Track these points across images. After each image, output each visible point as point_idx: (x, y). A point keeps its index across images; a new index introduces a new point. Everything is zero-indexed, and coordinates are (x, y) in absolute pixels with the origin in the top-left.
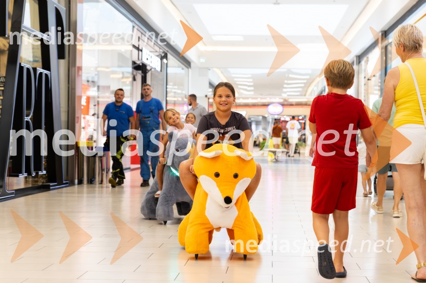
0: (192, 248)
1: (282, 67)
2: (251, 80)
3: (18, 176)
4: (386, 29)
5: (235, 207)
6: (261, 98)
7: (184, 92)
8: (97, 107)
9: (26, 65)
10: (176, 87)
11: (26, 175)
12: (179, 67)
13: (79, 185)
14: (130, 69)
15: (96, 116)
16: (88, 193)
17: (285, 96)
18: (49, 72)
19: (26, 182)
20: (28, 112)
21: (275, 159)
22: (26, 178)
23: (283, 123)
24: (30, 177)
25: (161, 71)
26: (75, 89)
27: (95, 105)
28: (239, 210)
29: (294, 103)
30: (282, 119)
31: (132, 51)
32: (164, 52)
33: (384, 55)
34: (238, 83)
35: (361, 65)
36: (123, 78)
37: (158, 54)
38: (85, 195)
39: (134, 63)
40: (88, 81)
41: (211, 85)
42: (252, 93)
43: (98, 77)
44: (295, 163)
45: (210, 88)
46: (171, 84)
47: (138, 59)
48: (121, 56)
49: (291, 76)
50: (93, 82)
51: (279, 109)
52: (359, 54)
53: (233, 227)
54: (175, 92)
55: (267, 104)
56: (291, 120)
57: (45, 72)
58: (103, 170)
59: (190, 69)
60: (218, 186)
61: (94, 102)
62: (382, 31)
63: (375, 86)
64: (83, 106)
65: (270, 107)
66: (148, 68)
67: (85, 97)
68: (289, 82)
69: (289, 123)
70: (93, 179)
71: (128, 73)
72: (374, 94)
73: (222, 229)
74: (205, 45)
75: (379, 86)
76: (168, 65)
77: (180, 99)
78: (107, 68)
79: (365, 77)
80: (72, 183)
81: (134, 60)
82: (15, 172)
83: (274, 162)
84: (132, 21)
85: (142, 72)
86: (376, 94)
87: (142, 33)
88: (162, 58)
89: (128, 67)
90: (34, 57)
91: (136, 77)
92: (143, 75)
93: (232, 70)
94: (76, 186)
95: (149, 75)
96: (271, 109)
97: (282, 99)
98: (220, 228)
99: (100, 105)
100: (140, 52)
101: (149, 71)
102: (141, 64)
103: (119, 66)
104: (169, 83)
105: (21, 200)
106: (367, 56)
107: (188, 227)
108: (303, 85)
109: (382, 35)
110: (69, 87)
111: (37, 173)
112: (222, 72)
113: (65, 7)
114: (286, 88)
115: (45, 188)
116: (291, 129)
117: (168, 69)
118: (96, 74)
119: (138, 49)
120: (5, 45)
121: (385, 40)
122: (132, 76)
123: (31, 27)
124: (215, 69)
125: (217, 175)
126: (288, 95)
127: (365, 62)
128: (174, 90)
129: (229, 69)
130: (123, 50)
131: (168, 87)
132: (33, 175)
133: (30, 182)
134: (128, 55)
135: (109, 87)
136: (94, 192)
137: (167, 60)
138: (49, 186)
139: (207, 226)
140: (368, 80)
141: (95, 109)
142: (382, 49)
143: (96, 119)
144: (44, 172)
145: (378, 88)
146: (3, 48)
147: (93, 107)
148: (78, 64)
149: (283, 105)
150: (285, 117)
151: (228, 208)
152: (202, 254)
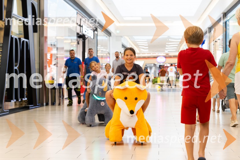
0: (113, 139)
1: (162, 35)
2: (147, 43)
3: (10, 101)
4: (226, 12)
5: (136, 116)
6: (153, 53)
7: (107, 50)
8: (56, 60)
9: (14, 36)
10: (103, 48)
11: (15, 100)
12: (104, 36)
13: (47, 106)
14: (75, 38)
15: (56, 65)
16: (52, 111)
17: (166, 52)
18: (28, 40)
19: (16, 104)
20: (17, 63)
21: (161, 89)
22: (15, 102)
23: (166, 68)
24: (18, 102)
25: (94, 38)
26: (43, 50)
27: (55, 59)
28: (138, 118)
29: (172, 56)
30: (165, 65)
31: (76, 27)
32: (95, 27)
33: (225, 27)
34: (139, 44)
35: (211, 33)
36: (71, 43)
37: (92, 28)
38: (50, 112)
39: (78, 34)
40: (51, 45)
41: (123, 46)
42: (147, 50)
43: (57, 43)
44: (173, 91)
45: (123, 48)
46: (100, 46)
47: (80, 32)
48: (70, 30)
49: (170, 40)
50: (54, 45)
51: (164, 59)
52: (210, 27)
53: (135, 127)
54: (102, 51)
55: (156, 56)
56: (170, 66)
57: (26, 40)
58: (60, 97)
59: (110, 37)
60: (126, 105)
61: (55, 57)
62: (223, 13)
63: (220, 45)
64: (48, 59)
65: (158, 58)
66: (86, 37)
67: (50, 55)
68: (169, 43)
69: (169, 68)
70: (54, 103)
71: (74, 39)
72: (219, 50)
73: (129, 128)
74: (119, 23)
75: (222, 45)
76: (98, 35)
77: (105, 55)
78: (62, 37)
79: (214, 40)
80: (42, 105)
81: (78, 32)
82: (9, 99)
83: (161, 91)
84: (76, 10)
85: (83, 39)
86: (220, 50)
87: (82, 17)
88: (94, 31)
89: (74, 36)
90: (19, 31)
91: (79, 42)
92: (83, 41)
93: (135, 37)
94: (45, 107)
95: (87, 41)
96: (159, 59)
97: (165, 53)
98: (128, 127)
99: (58, 59)
100: (81, 28)
101: (87, 38)
102: (82, 35)
103: (69, 36)
104: (98, 46)
105: (13, 115)
106: (215, 28)
107: (111, 127)
108: (177, 45)
109: (223, 15)
110: (40, 49)
111: (22, 100)
112: (129, 39)
113: (37, 2)
114: (167, 47)
115: (27, 108)
116: (170, 71)
117: (98, 37)
118: (56, 41)
119: (80, 25)
120: (2, 25)
121: (225, 18)
122: (77, 42)
123: (18, 14)
124: (125, 37)
125: (126, 98)
126: (169, 51)
127: (214, 31)
128: (101, 49)
129: (134, 37)
130: (71, 27)
131: (98, 47)
132: (19, 101)
133: (18, 105)
134: (74, 30)
135: (63, 48)
136: (55, 110)
137: (97, 32)
138: (29, 107)
139: (121, 127)
140: (216, 42)
141: (55, 61)
142: (223, 24)
143: (56, 67)
144: (26, 99)
145: (221, 46)
146: (1, 26)
147: (54, 60)
148: (45, 35)
149: (166, 57)
150: (167, 64)
151: (132, 116)
152: (118, 142)
